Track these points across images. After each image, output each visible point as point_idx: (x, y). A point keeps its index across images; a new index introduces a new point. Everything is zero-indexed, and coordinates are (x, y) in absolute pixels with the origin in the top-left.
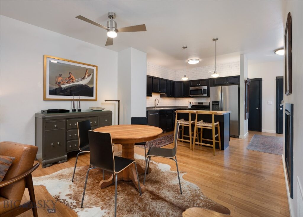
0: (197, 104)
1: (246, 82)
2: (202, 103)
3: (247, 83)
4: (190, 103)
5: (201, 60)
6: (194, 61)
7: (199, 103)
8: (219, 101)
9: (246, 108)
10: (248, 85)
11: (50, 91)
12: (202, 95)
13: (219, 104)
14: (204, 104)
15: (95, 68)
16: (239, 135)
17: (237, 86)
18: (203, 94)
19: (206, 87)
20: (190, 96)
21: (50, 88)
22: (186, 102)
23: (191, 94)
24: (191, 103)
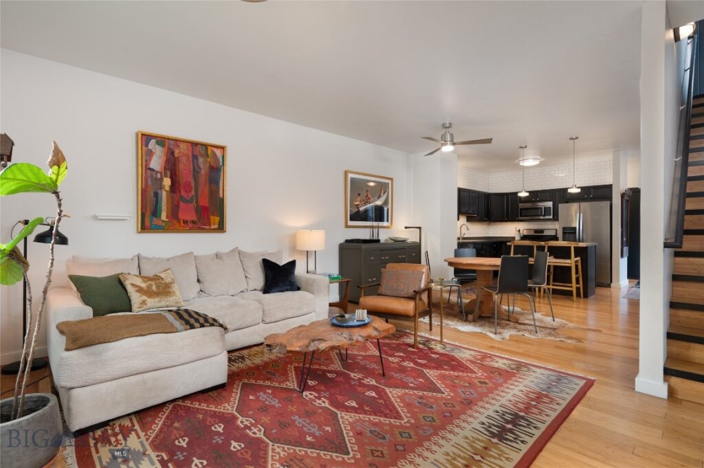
0: (532, 233)
1: (623, 196)
2: (542, 231)
3: (626, 198)
4: (519, 231)
5: (543, 159)
6: (530, 162)
7: (536, 231)
8: (575, 228)
9: (625, 239)
10: (628, 201)
11: (351, 215)
12: (542, 217)
13: (575, 233)
14: (546, 233)
15: (389, 182)
16: (611, 282)
17: (609, 202)
18: (544, 216)
19: (550, 204)
20: (520, 218)
21: (351, 211)
22: (510, 230)
23: (521, 216)
24: (521, 232)
